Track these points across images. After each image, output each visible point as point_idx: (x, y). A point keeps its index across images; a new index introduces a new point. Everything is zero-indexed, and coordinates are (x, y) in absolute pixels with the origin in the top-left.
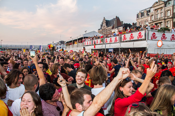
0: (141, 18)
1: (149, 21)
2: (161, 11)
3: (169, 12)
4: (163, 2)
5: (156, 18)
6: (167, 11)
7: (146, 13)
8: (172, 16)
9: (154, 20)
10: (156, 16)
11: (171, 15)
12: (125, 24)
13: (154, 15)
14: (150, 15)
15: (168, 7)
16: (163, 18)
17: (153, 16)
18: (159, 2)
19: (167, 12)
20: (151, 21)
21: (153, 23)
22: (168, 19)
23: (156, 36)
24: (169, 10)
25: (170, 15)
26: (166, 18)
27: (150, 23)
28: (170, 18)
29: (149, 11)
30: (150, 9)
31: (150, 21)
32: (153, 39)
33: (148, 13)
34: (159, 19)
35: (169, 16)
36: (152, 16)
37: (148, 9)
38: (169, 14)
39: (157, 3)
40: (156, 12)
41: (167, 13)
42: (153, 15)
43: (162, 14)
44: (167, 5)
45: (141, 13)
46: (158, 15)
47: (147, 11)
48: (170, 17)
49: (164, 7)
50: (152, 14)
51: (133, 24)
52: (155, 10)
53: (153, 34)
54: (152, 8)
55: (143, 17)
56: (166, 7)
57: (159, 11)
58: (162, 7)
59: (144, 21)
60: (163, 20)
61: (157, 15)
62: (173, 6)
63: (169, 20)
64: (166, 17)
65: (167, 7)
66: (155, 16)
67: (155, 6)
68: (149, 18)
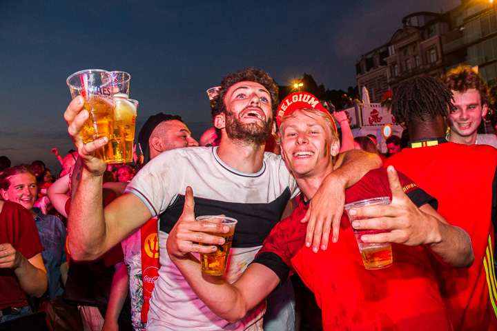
0: (366, 73)
1: (388, 77)
2: (414, 51)
3: (433, 51)
4: (416, 30)
5: (404, 70)
6: (430, 50)
7: (377, 60)
8: (440, 61)
9: (400, 75)
10: (404, 64)
11: (438, 59)
12: (328, 91)
13: (398, 62)
14: (389, 65)
15: (430, 39)
16: (421, 67)
17: (396, 66)
18: (407, 29)
19: (428, 52)
20: (393, 79)
21: (398, 82)
22: (432, 69)
23: (379, 116)
24: (432, 49)
25: (435, 60)
26: (429, 66)
27: (391, 84)
28: (438, 68)
29: (386, 54)
30: (387, 49)
31: (391, 77)
32: (374, 123)
33: (384, 60)
34: (411, 71)
35: (435, 62)
36: (394, 64)
37: (381, 47)
38: (433, 57)
39: (400, 31)
40: (402, 53)
41: (428, 54)
42: (396, 64)
43: (417, 57)
44: (426, 36)
45: (367, 60)
46: (408, 61)
47: (380, 54)
48: (438, 63)
49: (420, 41)
50: (393, 61)
51: (350, 88)
52: (400, 49)
53: (372, 113)
54: (393, 46)
55: (372, 70)
56: (425, 41)
57: (410, 51)
58: (415, 42)
59: (376, 80)
60: (422, 72)
61: (406, 61)
62: (440, 38)
63: (436, 71)
64: (428, 64)
65: (427, 40)
66: (401, 64)
67: (398, 41)
68: (388, 70)
